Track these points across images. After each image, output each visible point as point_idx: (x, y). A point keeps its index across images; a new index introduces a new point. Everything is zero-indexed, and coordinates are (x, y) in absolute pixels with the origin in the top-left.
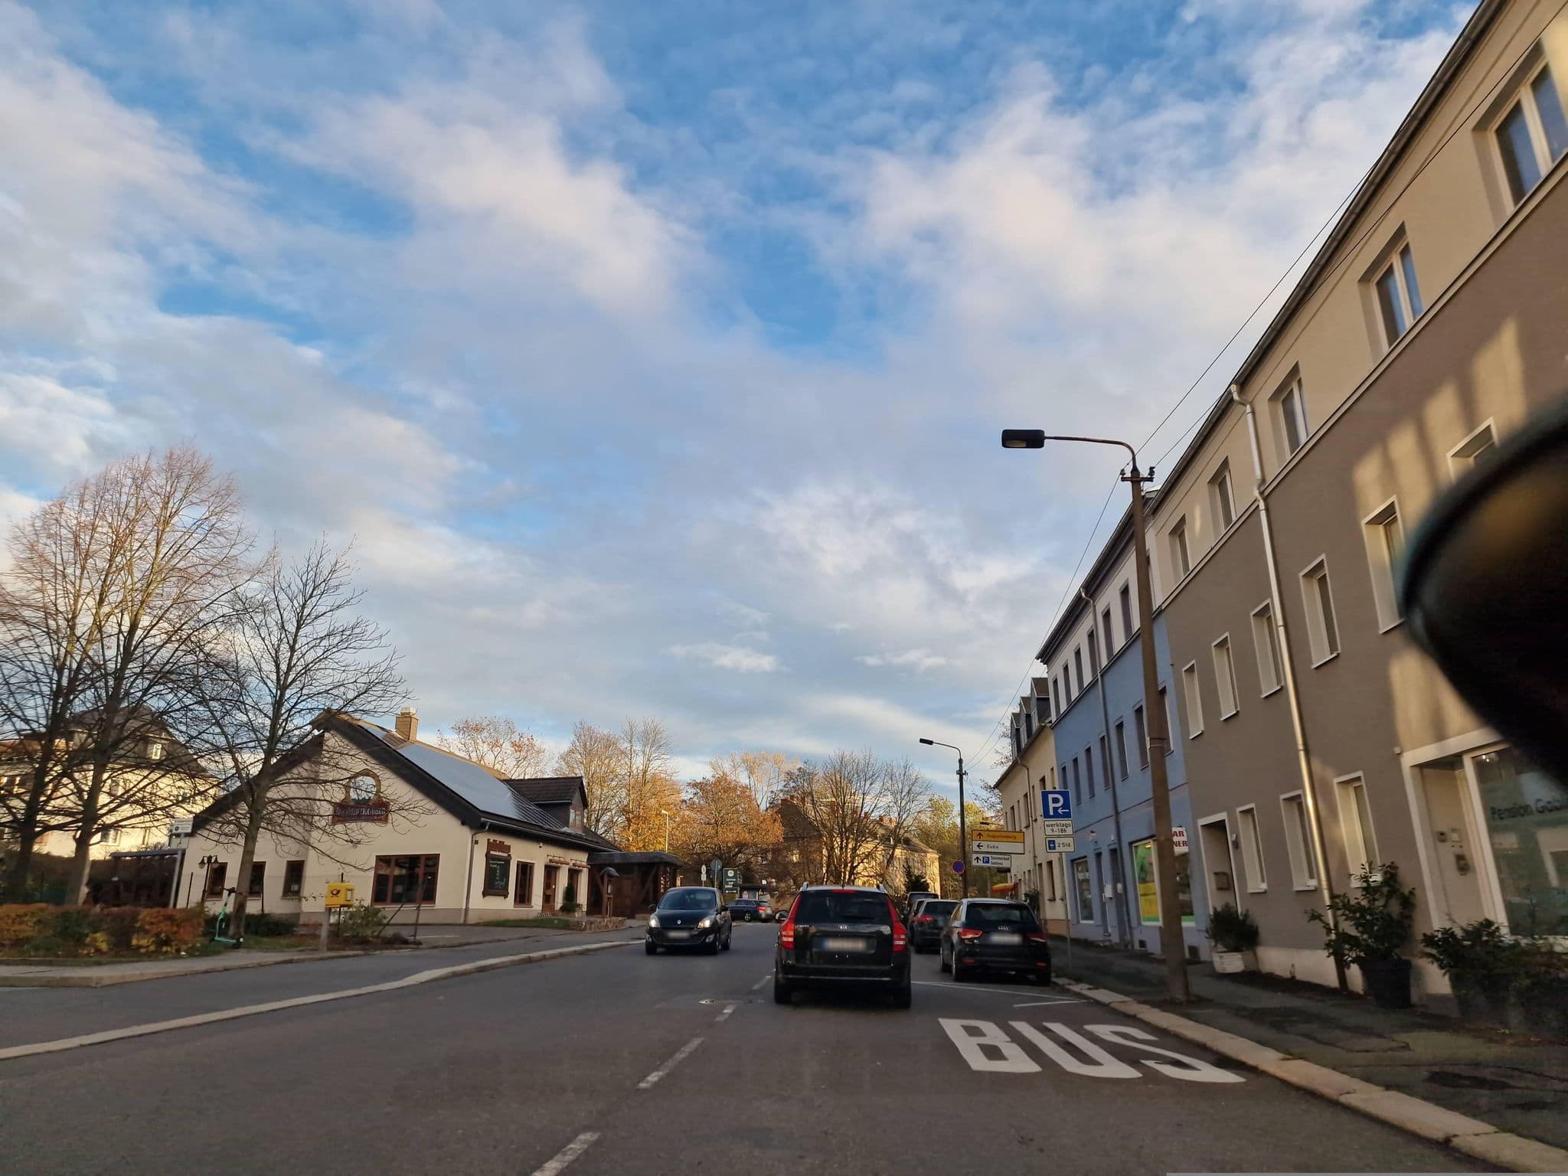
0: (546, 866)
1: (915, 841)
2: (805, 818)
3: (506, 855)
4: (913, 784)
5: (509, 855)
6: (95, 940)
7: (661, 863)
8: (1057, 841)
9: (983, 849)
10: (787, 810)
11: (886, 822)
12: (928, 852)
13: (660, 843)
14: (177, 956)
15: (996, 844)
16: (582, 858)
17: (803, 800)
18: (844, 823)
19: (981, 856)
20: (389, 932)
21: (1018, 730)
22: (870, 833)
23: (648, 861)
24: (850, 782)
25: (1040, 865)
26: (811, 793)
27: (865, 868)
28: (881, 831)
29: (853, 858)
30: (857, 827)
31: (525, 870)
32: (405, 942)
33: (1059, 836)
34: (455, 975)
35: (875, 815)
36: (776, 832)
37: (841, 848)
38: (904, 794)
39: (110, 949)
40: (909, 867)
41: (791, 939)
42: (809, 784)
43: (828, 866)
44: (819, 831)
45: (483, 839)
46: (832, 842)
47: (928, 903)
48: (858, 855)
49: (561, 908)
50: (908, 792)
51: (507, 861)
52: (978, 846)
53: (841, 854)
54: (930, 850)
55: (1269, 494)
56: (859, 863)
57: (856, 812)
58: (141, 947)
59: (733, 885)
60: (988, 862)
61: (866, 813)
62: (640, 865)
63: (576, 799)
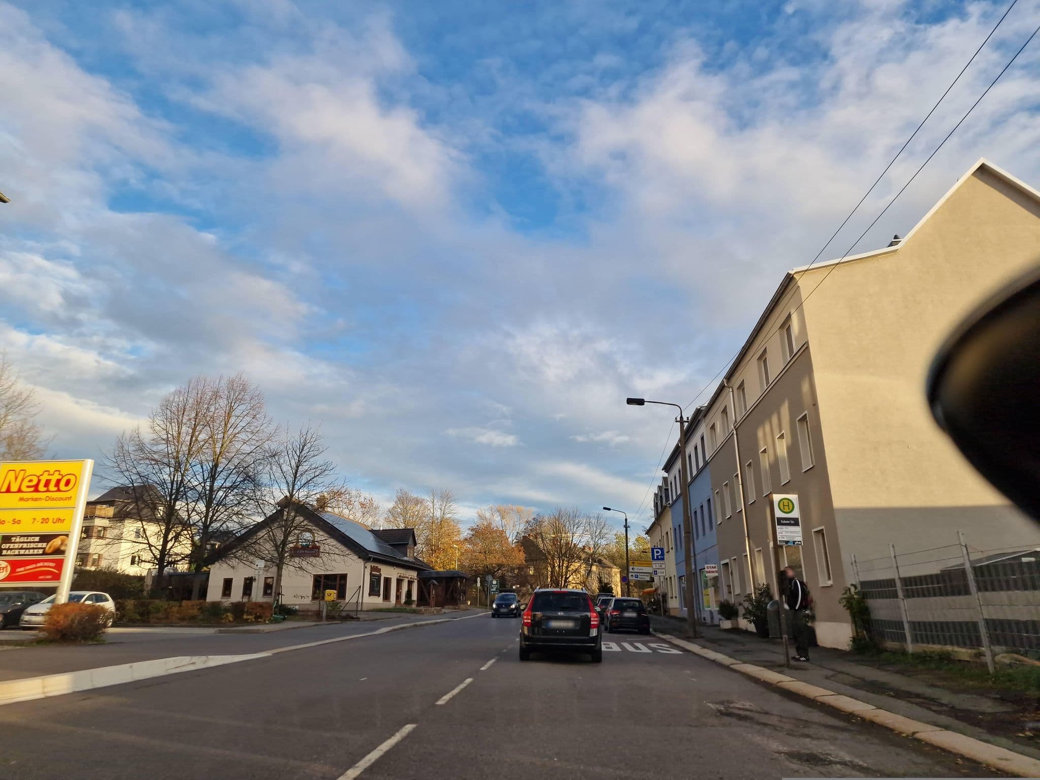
0: (397, 579)
1: (605, 561)
2: (537, 547)
3: (378, 573)
4: (602, 528)
5: (380, 574)
6: (228, 616)
7: (457, 577)
8: (658, 570)
9: (635, 571)
10: (526, 543)
11: (587, 550)
12: (614, 568)
13: (453, 564)
14: (264, 623)
15: (642, 568)
16: (413, 574)
17: (536, 538)
18: (561, 551)
19: (634, 574)
20: (344, 614)
21: (657, 503)
22: (577, 557)
23: (451, 576)
24: (565, 526)
25: (667, 578)
26: (541, 534)
27: (574, 579)
28: (583, 556)
29: (566, 573)
30: (569, 553)
31: (388, 581)
32: (352, 618)
33: (659, 569)
34: (394, 630)
35: (580, 546)
36: (520, 557)
37: (559, 566)
38: (597, 534)
39: (234, 621)
40: (601, 578)
41: (530, 621)
42: (540, 528)
43: (551, 577)
44: (545, 556)
45: (369, 565)
46: (554, 563)
47: (602, 599)
48: (569, 571)
49: (405, 602)
50: (600, 533)
51: (380, 576)
52: (633, 569)
53: (559, 570)
54: (615, 567)
55: (738, 427)
56: (570, 576)
57: (569, 544)
58: (249, 619)
59: (496, 589)
60: (637, 577)
61: (575, 544)
62: (446, 578)
63: (411, 542)
